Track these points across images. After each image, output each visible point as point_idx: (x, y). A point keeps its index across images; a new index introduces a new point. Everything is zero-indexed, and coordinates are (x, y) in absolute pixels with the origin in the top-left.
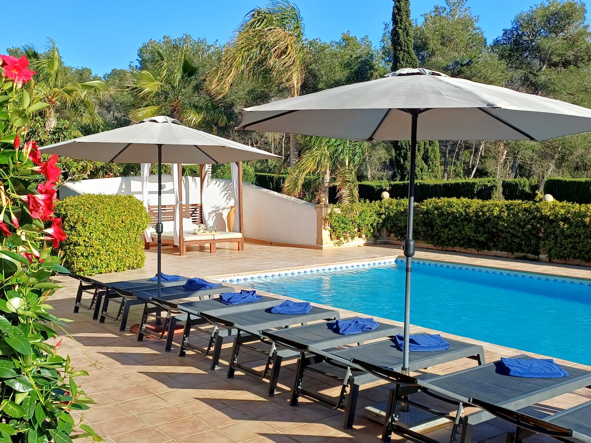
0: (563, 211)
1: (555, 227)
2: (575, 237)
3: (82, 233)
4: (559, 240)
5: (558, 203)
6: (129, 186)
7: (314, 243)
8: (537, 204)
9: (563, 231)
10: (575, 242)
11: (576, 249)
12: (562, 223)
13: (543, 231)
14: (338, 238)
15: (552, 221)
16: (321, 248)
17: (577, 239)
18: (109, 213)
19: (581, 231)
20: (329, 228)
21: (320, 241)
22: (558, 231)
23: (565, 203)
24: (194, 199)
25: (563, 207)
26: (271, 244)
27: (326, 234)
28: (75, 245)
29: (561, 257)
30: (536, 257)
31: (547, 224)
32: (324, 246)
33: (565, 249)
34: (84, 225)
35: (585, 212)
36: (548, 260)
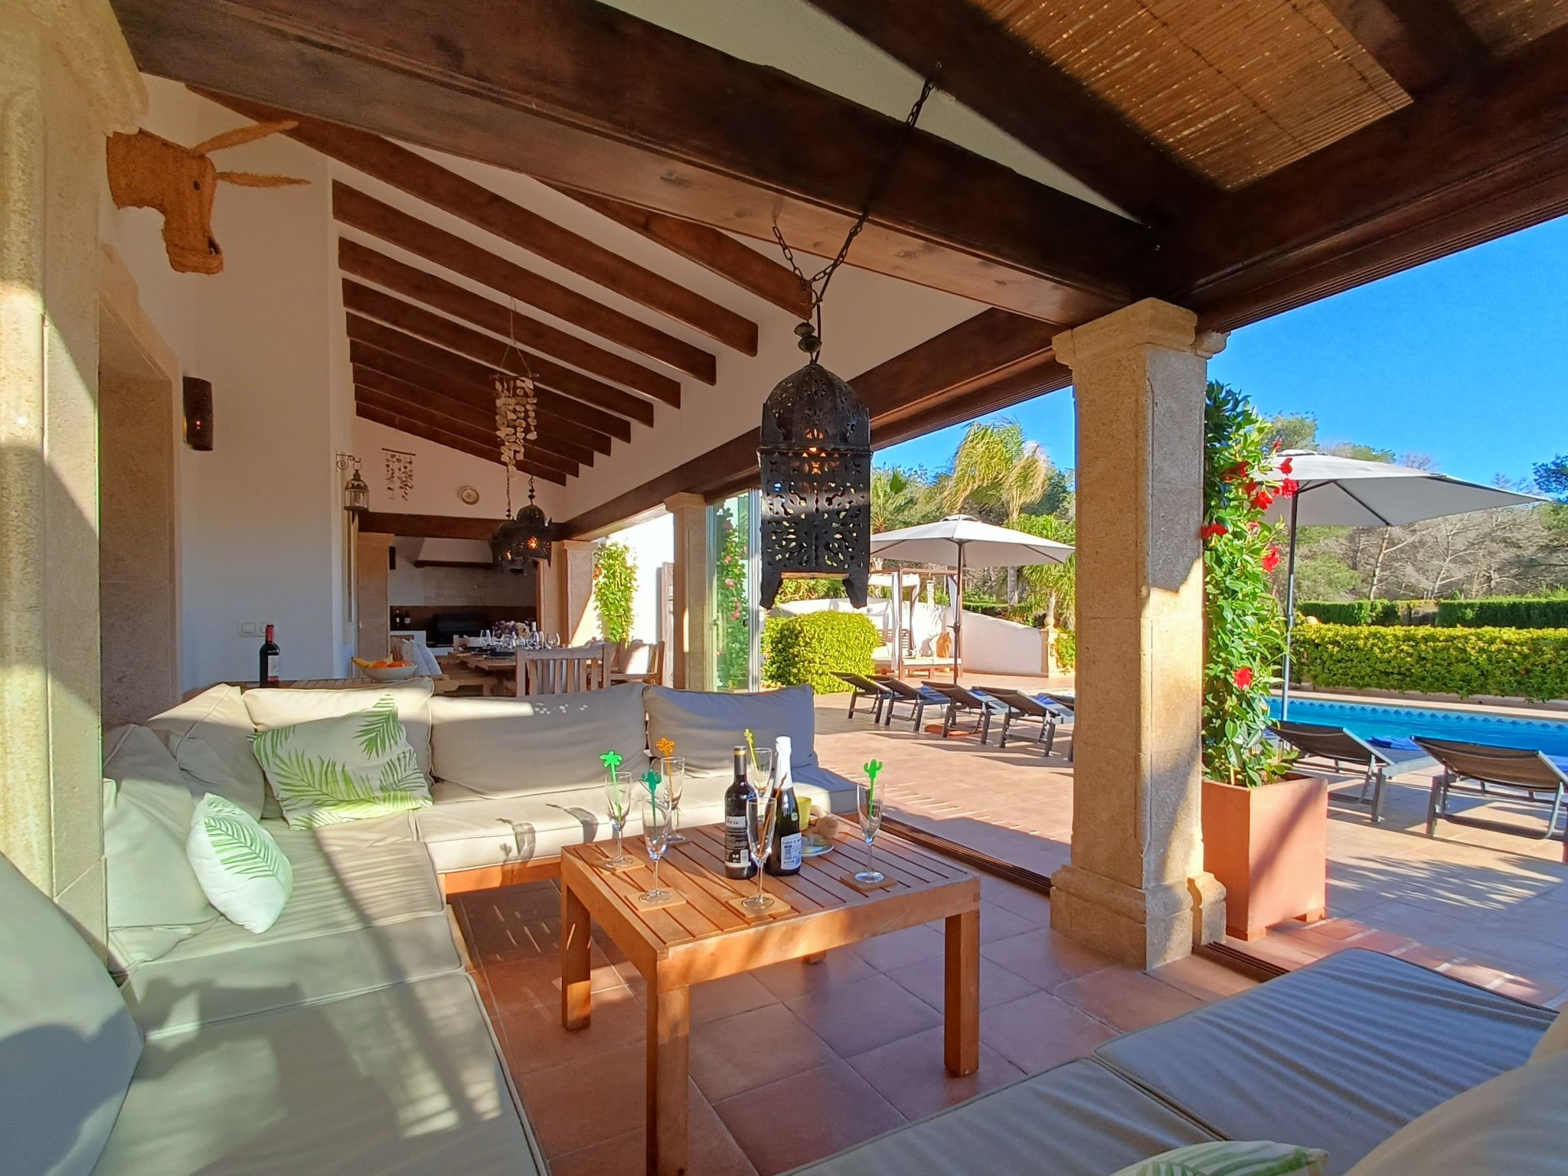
0: (1330, 634)
1: (1321, 652)
2: (1347, 661)
3: (818, 649)
4: (1327, 665)
5: (1322, 626)
6: (837, 606)
7: (1038, 671)
8: (1299, 627)
9: (1331, 655)
10: (1346, 667)
11: (1348, 675)
12: (1330, 646)
13: (1305, 656)
14: (1064, 666)
15: (1317, 646)
16: (1047, 677)
17: (1349, 664)
18: (844, 629)
19: (1355, 654)
20: (1056, 655)
21: (1045, 668)
22: (1325, 656)
23: (1331, 625)
24: (906, 626)
25: (1329, 630)
26: (985, 673)
27: (1052, 661)
28: (810, 662)
29: (1328, 684)
30: (1298, 685)
31: (1312, 647)
32: (1050, 674)
33: (1334, 675)
34: (820, 640)
35: (1358, 635)
36: (1312, 688)
